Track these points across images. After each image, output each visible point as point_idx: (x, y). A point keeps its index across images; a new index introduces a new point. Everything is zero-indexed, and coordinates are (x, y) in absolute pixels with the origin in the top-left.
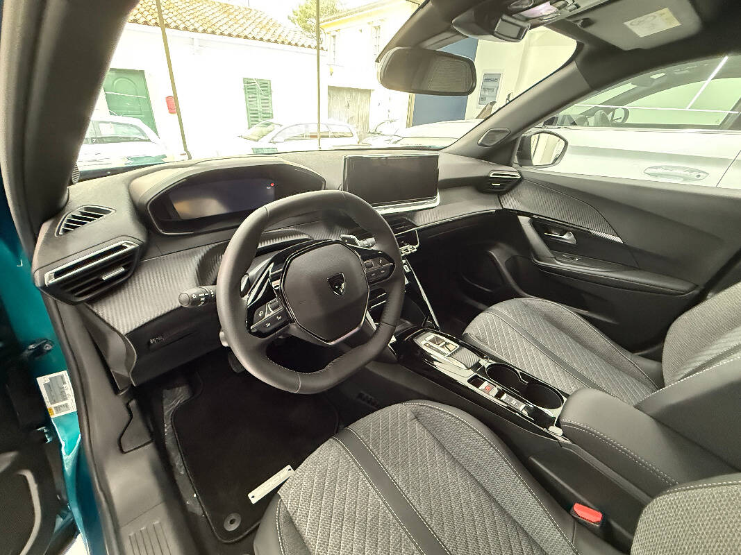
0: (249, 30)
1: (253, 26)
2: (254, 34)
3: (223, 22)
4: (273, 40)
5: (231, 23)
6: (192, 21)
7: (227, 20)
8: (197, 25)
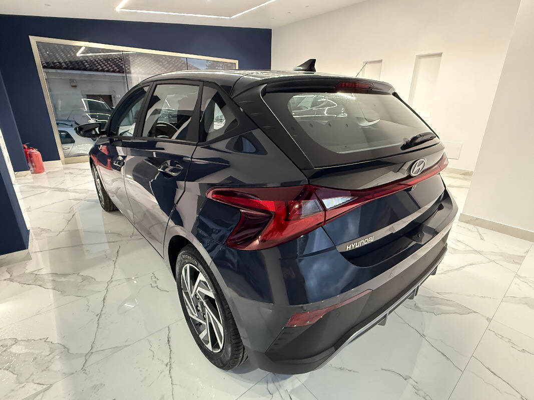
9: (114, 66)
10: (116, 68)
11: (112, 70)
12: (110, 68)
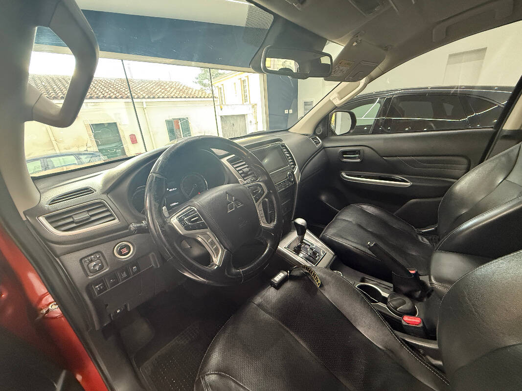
0: (174, 94)
1: (175, 91)
2: (176, 95)
3: (159, 91)
4: (187, 97)
5: (163, 91)
6: (142, 93)
7: (160, 90)
8: (144, 95)
9: (115, 92)
10: (118, 94)
11: (114, 96)
12: (112, 94)
